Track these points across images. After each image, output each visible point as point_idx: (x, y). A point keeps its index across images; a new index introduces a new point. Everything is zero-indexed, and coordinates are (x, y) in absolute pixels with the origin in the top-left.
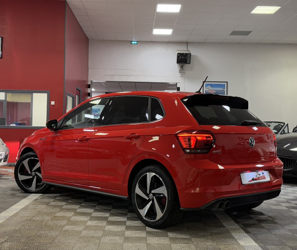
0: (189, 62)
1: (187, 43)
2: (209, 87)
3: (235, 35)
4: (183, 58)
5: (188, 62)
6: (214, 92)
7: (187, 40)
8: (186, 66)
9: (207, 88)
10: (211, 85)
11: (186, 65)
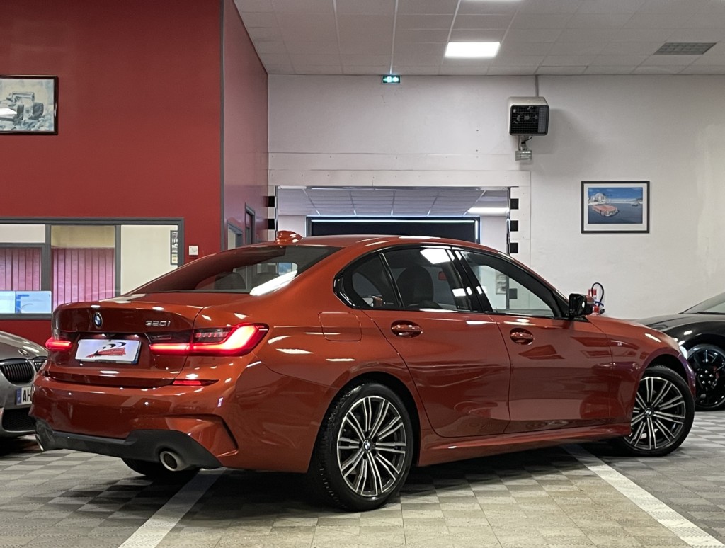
0: (543, 131)
1: (537, 77)
2: (600, 198)
3: (670, 53)
4: (527, 118)
5: (540, 131)
6: (613, 209)
7: (537, 69)
8: (535, 140)
9: (594, 198)
10: (605, 192)
11: (536, 138)
